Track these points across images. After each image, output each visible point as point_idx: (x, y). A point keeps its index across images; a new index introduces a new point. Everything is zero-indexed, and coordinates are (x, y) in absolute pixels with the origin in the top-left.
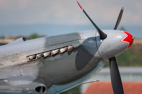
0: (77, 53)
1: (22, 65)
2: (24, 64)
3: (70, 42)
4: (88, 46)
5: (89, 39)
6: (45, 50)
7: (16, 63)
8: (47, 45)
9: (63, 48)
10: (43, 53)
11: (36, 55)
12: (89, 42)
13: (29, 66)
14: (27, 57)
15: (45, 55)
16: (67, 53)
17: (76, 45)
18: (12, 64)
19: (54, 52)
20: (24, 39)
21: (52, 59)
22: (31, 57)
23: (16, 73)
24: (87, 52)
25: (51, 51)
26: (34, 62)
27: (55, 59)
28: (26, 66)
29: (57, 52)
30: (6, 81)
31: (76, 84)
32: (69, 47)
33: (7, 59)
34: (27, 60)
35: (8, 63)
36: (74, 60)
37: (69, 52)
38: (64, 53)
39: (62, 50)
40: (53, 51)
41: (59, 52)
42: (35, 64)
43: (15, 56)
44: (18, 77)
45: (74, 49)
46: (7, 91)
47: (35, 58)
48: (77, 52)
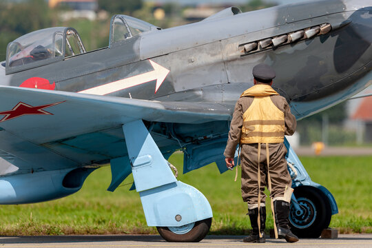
0: (338, 38)
1: (231, 63)
2: (234, 60)
3: (326, 18)
4: (361, 25)
5: (362, 11)
6: (275, 32)
7: (219, 57)
8: (279, 23)
9: (311, 28)
10: (272, 38)
11: (257, 42)
12: (363, 16)
13: (244, 65)
14: (240, 45)
15: (276, 42)
16: (318, 39)
17: (336, 23)
18: (211, 59)
19: (293, 36)
20: (235, 11)
21: (289, 50)
22: (247, 47)
23: (218, 78)
24: (358, 37)
25: (287, 34)
26: (254, 57)
27: (296, 51)
28: (238, 65)
29: (299, 37)
30: (200, 93)
31: (336, 101)
32: (323, 28)
33: (200, 51)
34: (240, 52)
35: (204, 58)
36: (331, 53)
37: (322, 37)
38: (312, 38)
39: (309, 33)
40: (291, 35)
41: (303, 36)
42: (255, 60)
43: (218, 43)
44: (222, 85)
45: (332, 31)
46: (201, 113)
47: (256, 48)
48: (337, 36)
